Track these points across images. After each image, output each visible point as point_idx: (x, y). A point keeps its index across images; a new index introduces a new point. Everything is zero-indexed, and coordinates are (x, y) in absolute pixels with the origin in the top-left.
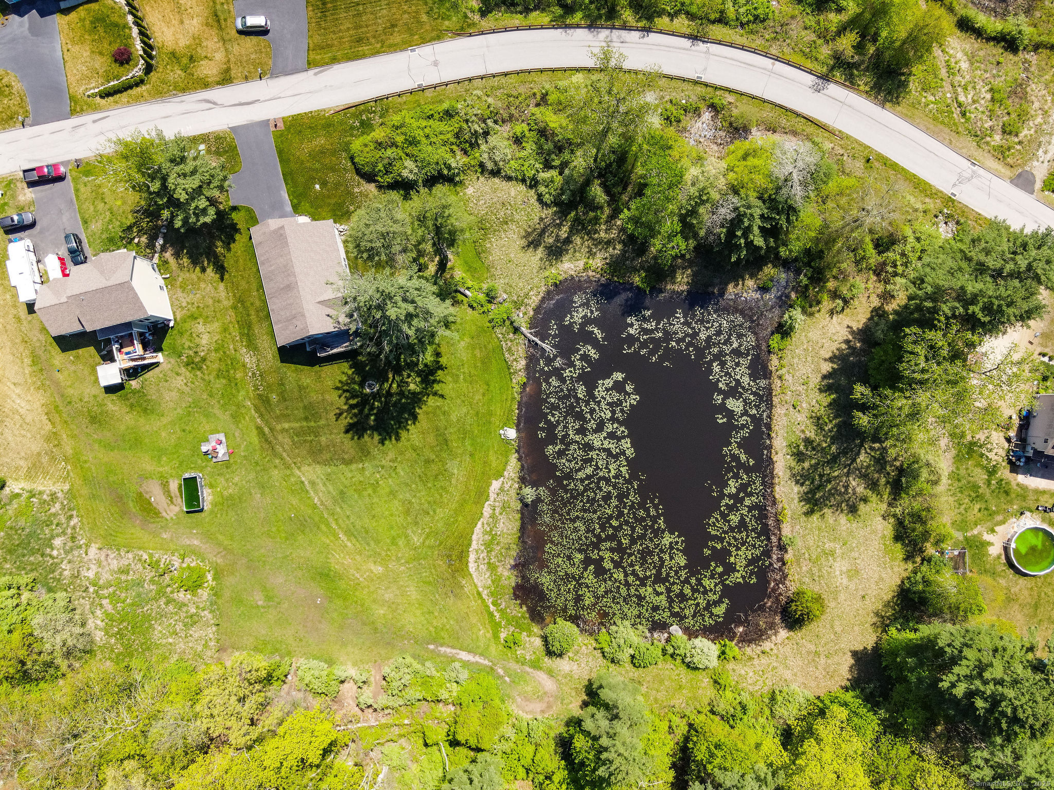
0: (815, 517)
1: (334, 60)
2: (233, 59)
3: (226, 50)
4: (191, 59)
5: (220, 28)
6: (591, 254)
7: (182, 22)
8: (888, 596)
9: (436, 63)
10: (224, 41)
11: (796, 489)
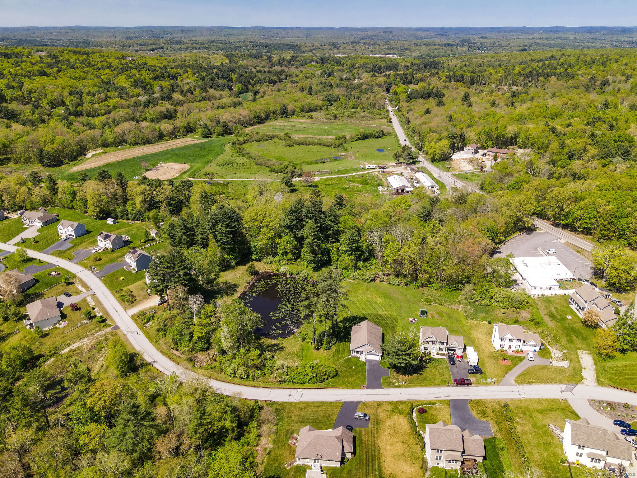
0: (237, 283)
1: (331, 403)
2: (375, 409)
3: (377, 412)
4: (393, 411)
5: (377, 420)
6: (263, 343)
7: (394, 424)
8: (229, 271)
9: (290, 395)
10: (377, 415)
11: (238, 289)
